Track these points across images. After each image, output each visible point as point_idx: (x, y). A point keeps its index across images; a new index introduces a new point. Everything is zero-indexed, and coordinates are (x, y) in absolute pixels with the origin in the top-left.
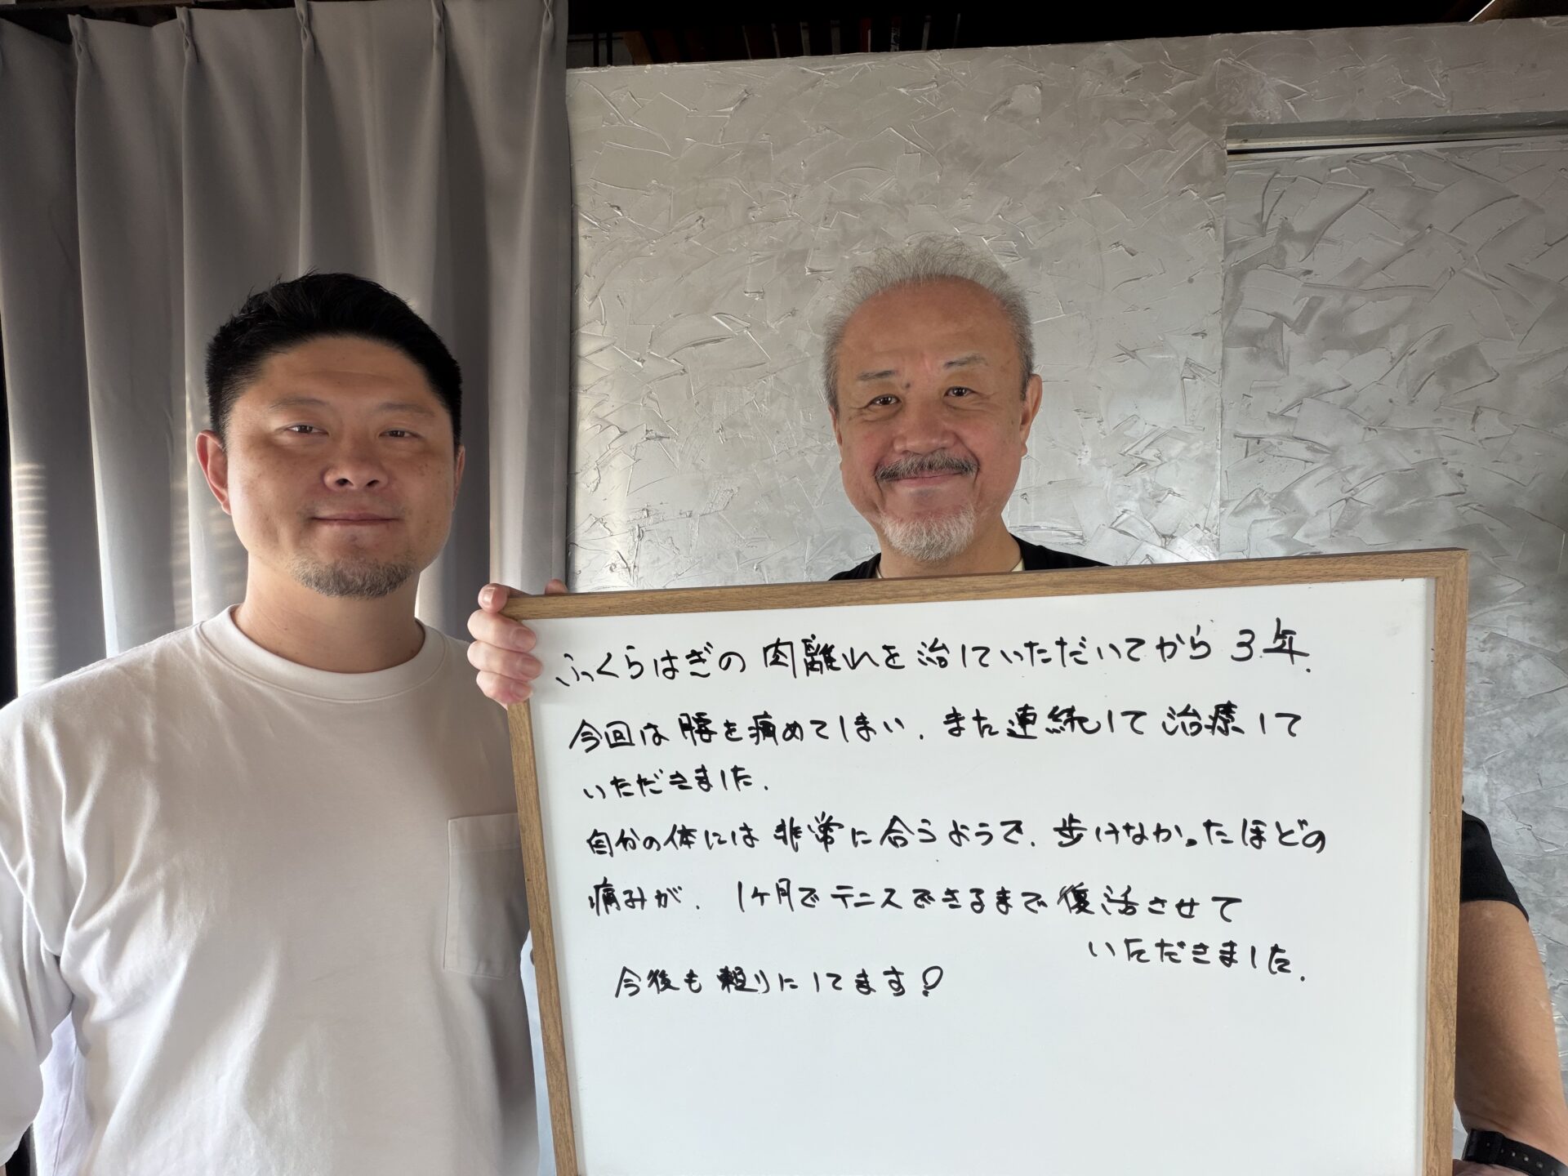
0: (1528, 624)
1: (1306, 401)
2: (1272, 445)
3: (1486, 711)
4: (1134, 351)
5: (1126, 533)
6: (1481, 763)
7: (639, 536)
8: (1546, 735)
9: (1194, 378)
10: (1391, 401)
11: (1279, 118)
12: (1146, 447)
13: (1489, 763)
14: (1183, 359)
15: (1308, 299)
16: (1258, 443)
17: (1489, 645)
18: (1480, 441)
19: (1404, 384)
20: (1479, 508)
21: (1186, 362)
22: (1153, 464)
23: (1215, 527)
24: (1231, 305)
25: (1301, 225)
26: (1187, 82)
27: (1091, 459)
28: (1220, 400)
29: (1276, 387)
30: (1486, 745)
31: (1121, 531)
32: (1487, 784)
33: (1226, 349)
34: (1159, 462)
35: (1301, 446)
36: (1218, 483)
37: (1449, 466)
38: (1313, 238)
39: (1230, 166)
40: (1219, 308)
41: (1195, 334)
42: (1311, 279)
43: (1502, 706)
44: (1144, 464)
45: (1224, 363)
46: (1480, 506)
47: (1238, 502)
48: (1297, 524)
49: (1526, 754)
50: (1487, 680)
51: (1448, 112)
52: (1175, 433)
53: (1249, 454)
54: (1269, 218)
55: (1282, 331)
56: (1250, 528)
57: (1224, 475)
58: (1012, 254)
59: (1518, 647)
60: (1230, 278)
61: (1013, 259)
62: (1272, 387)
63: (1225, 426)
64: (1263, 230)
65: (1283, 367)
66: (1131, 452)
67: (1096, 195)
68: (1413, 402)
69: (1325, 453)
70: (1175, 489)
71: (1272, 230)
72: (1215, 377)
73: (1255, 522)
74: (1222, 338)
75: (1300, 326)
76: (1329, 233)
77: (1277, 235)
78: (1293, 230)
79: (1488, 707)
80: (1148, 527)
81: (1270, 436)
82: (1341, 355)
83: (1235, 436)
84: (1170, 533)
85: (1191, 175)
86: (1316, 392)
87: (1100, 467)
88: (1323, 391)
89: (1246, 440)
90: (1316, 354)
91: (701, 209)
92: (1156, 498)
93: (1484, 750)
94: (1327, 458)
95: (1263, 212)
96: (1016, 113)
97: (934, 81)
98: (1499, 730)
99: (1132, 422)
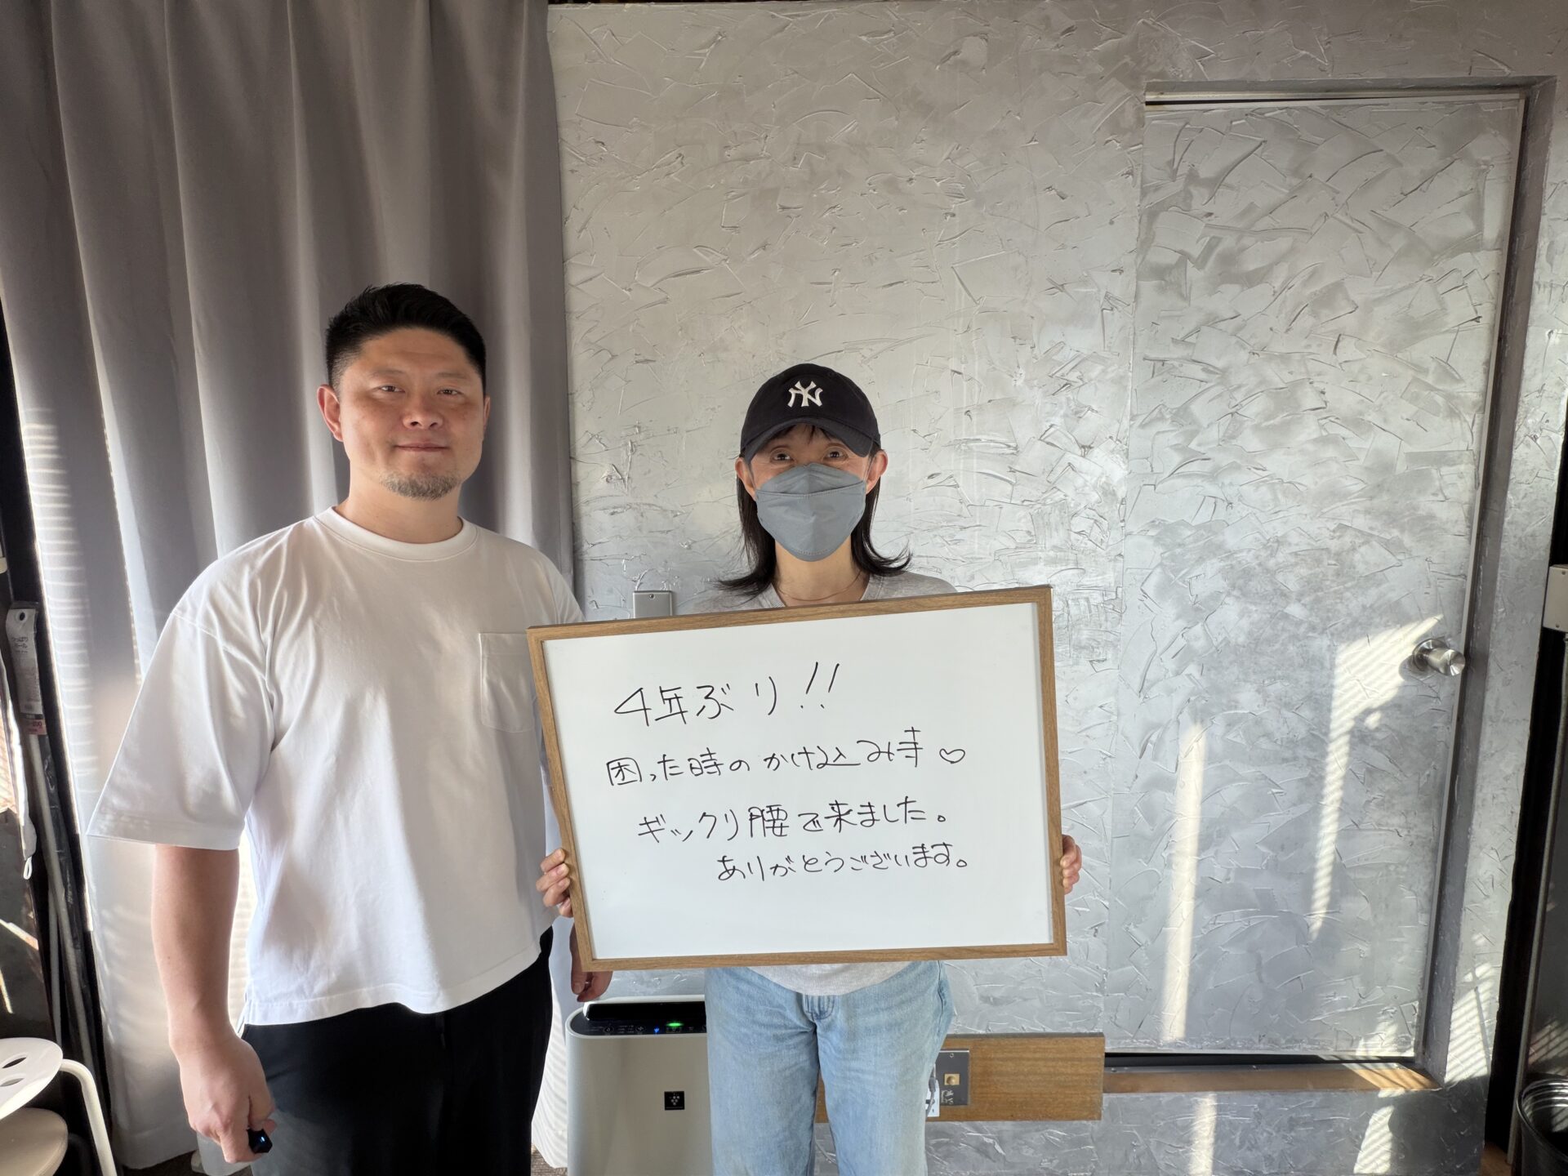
0: (1368, 516)
1: (1204, 329)
2: (1174, 367)
3: (1331, 587)
4: (1062, 285)
5: (1052, 445)
6: (1326, 629)
7: (632, 450)
8: (1376, 605)
9: (1112, 309)
10: (1271, 329)
11: (1190, 76)
12: (1071, 370)
13: (1332, 629)
14: (1103, 293)
15: (1208, 238)
16: (1163, 365)
17: (1338, 534)
18: (1340, 364)
19: (1283, 315)
20: (1336, 421)
21: (1106, 296)
22: (1076, 385)
23: (1126, 439)
24: (1145, 242)
25: (1206, 171)
26: (1114, 40)
27: (1025, 380)
28: (1132, 329)
29: (1179, 316)
30: (1330, 615)
31: (1048, 443)
32: (1329, 646)
33: (1140, 282)
34: (1081, 383)
35: (1198, 367)
36: (1129, 401)
37: (1315, 385)
38: (1216, 183)
39: (1148, 116)
40: (1135, 247)
41: (1113, 271)
42: (1213, 221)
43: (1345, 583)
44: (1068, 384)
45: (1137, 296)
46: (1337, 418)
47: (1145, 416)
48: (1192, 435)
49: (1360, 621)
50: (1334, 562)
51: (1330, 75)
52: (1094, 357)
53: (1156, 374)
54: (1179, 165)
55: (1186, 267)
56: (1154, 438)
57: (1134, 394)
58: (960, 196)
59: (1359, 535)
60: (1145, 219)
61: (960, 200)
62: (1176, 316)
63: (1137, 351)
64: (1173, 175)
65: (1185, 298)
66: (1057, 375)
67: (1033, 143)
68: (1288, 330)
69: (1217, 373)
70: (1095, 407)
71: (1181, 175)
72: (1129, 309)
73: (1158, 433)
74: (1135, 275)
75: (1201, 263)
76: (1228, 180)
77: (1186, 179)
78: (1198, 176)
79: (1334, 585)
80: (1070, 439)
81: (1174, 359)
82: (1232, 289)
83: (1144, 359)
84: (1088, 444)
85: (1115, 126)
86: (1213, 321)
87: (1032, 387)
88: (1217, 320)
89: (1153, 362)
90: (1213, 288)
91: (680, 146)
92: (1077, 414)
93: (1329, 619)
94: (1219, 378)
95: (1174, 159)
96: (964, 63)
97: (890, 31)
98: (1341, 602)
99: (1059, 348)
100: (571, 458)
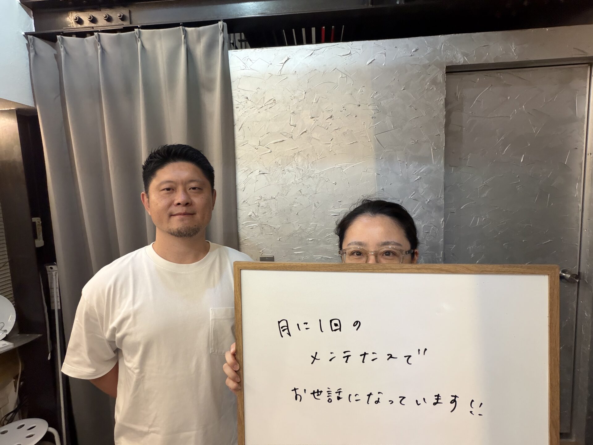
2: (460, 168)
7: (259, 205)
11: (463, 63)
16: (456, 168)
20: (524, 187)
24: (448, 123)
27: (404, 176)
31: (413, 199)
33: (446, 138)
40: (444, 126)
42: (473, 114)
47: (450, 187)
51: (517, 59)
53: (454, 171)
54: (459, 94)
55: (463, 132)
56: (454, 195)
58: (377, 110)
60: (447, 115)
64: (457, 98)
66: (416, 174)
71: (460, 98)
74: (445, 135)
75: (469, 130)
78: (466, 98)
83: (449, 166)
85: (434, 82)
89: (452, 167)
92: (424, 188)
95: (457, 92)
100: (237, 208)
